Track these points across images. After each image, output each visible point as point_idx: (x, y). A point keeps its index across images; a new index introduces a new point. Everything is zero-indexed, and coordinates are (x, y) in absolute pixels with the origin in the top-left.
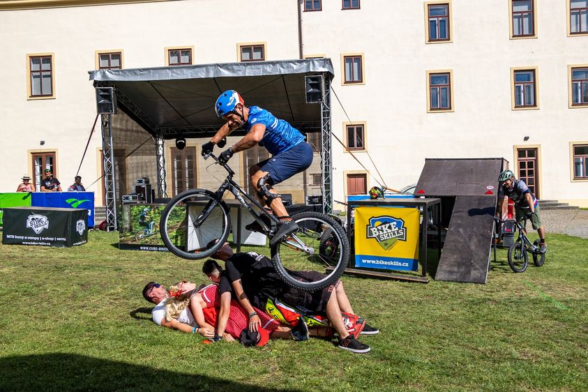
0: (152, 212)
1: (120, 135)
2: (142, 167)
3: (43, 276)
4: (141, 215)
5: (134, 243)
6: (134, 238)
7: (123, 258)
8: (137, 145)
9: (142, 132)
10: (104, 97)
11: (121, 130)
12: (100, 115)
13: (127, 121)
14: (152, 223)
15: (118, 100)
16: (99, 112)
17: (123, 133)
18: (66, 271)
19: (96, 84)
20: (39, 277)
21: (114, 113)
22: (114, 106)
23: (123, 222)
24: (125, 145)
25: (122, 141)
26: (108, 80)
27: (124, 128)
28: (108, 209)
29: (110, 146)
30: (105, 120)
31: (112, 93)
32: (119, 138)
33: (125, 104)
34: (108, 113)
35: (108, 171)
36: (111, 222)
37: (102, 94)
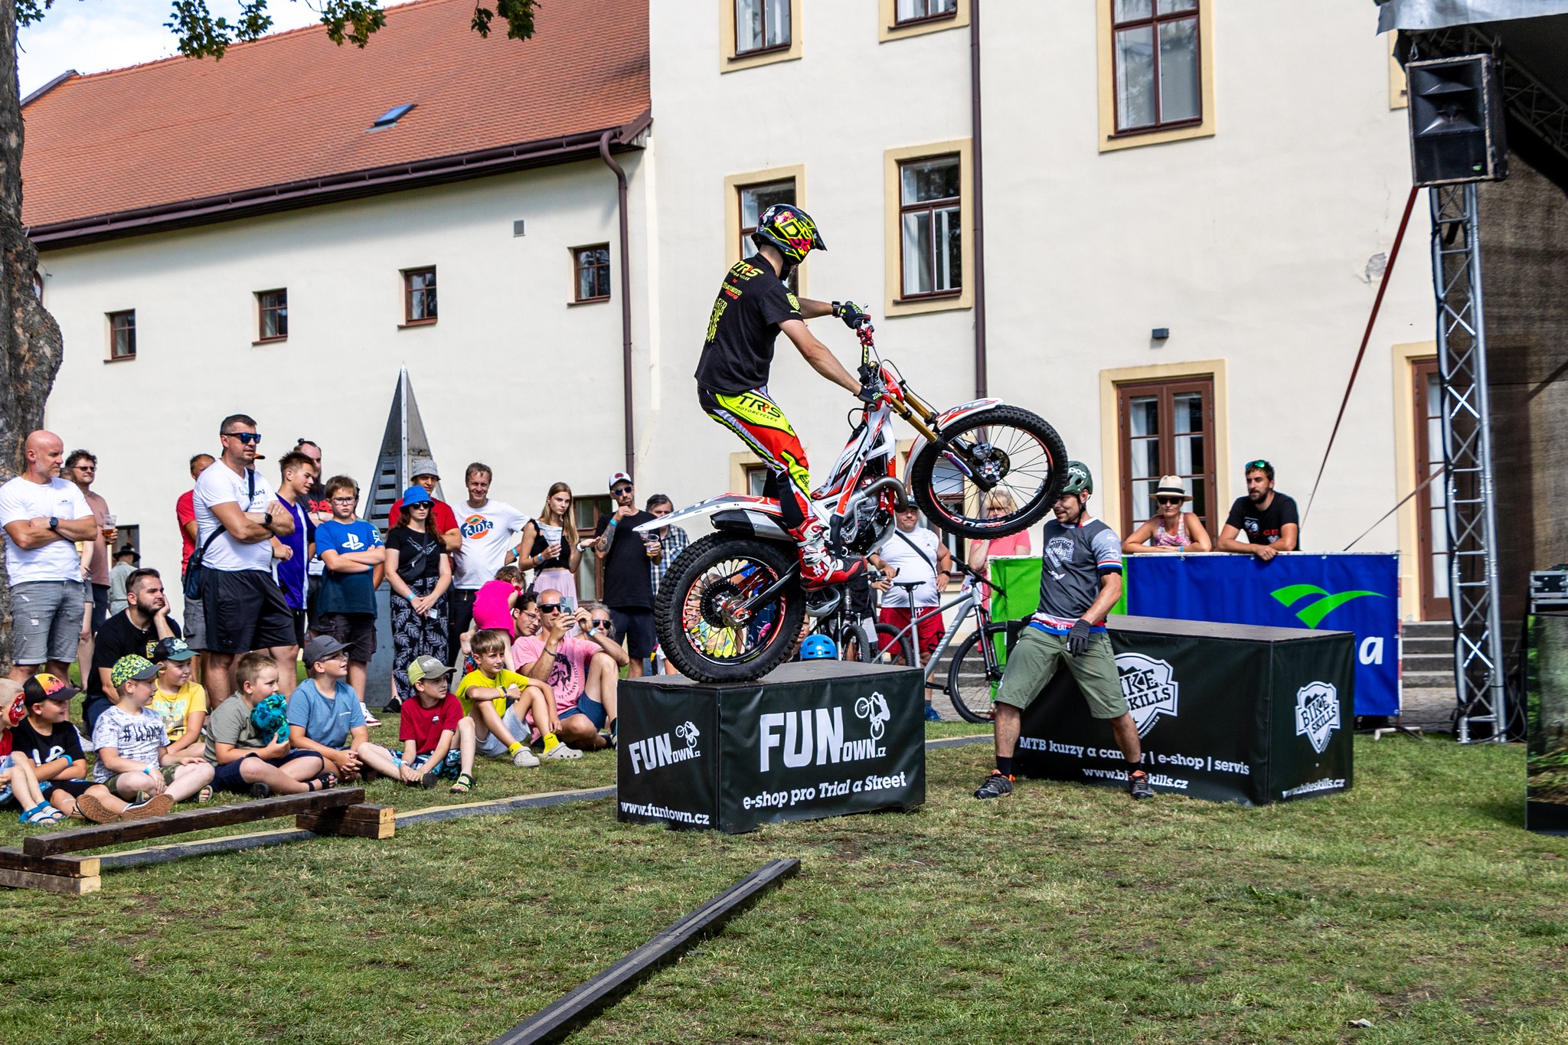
1: (1516, 280)
3: (1206, 932)
7: (1551, 877)
10: (1439, 103)
11: (1521, 255)
12: (1424, 193)
13: (1549, 211)
15: (1506, 112)
16: (1422, 175)
17: (1531, 270)
18: (1302, 920)
19: (1408, 45)
20: (1188, 939)
21: (1491, 176)
22: (1493, 143)
23: (1546, 698)
24: (1538, 325)
25: (1528, 307)
26: (1465, 23)
27: (1538, 244)
28: (1462, 636)
29: (1473, 333)
30: (1448, 211)
31: (1485, 81)
32: (1514, 295)
33: (1540, 127)
34: (1461, 180)
35: (1465, 452)
36: (1476, 695)
37: (1434, 89)
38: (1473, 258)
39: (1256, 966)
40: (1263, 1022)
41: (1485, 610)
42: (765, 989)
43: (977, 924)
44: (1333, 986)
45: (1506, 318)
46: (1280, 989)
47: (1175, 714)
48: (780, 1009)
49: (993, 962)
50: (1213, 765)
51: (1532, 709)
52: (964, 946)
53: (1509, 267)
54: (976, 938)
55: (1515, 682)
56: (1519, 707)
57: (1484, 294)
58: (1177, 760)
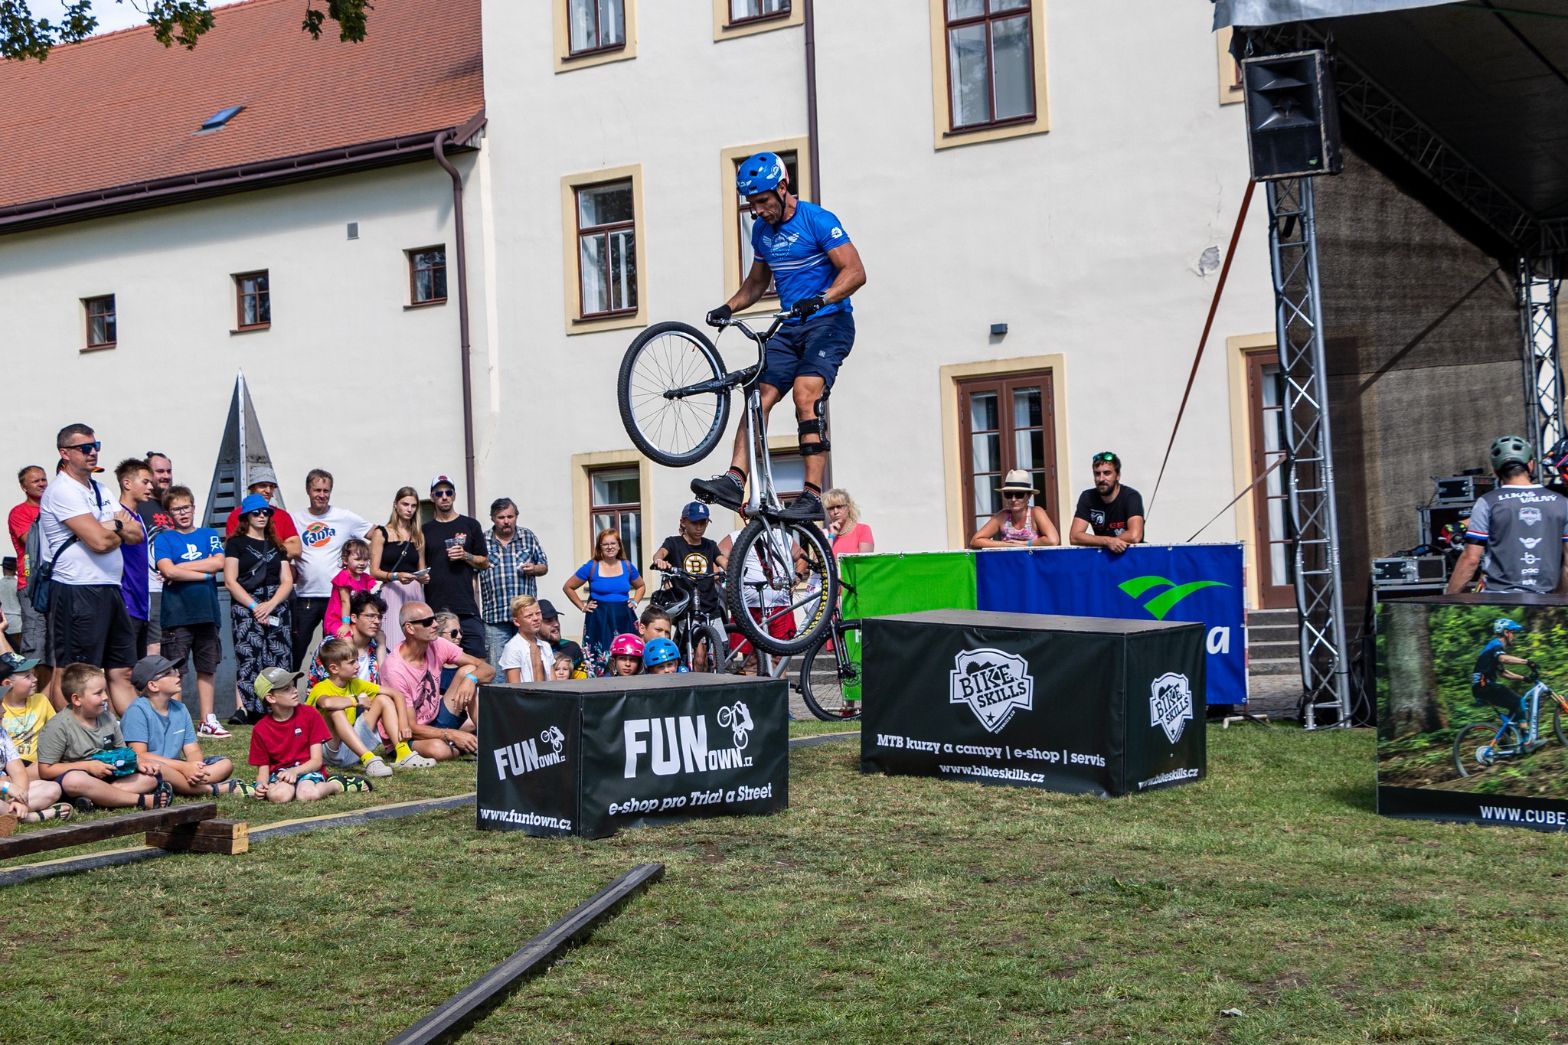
0: (1536, 636)
1: (1352, 272)
2: (1456, 419)
3: (1074, 925)
4: (1479, 651)
5: (1449, 786)
6: (1451, 761)
7: (1405, 861)
8: (1429, 315)
9: (1452, 252)
10: (1275, 98)
11: (1357, 247)
12: (1260, 188)
13: (1382, 204)
14: (1537, 690)
16: (1260, 168)
17: (1367, 262)
18: (1166, 911)
19: (1244, 41)
20: (1057, 933)
21: (1326, 170)
22: (1327, 138)
23: (1395, 683)
24: (1374, 315)
25: (1364, 298)
26: (1299, 19)
27: (1372, 236)
28: (1307, 623)
29: (1312, 325)
30: (1284, 205)
31: (1319, 76)
32: (1351, 286)
33: (1371, 121)
34: (1298, 174)
35: (1306, 442)
36: (1321, 682)
37: (1269, 85)
38: (1310, 250)
39: (1125, 958)
40: (1136, 1014)
41: (1328, 598)
42: (637, 996)
43: (846, 924)
44: (1202, 976)
45: (1344, 309)
46: (1151, 981)
47: (1030, 708)
48: (653, 1016)
49: (865, 962)
50: (1069, 758)
51: (1382, 694)
52: (833, 947)
53: (1346, 260)
54: (846, 938)
55: (1358, 669)
56: (1363, 692)
57: (1321, 286)
58: (1033, 754)
